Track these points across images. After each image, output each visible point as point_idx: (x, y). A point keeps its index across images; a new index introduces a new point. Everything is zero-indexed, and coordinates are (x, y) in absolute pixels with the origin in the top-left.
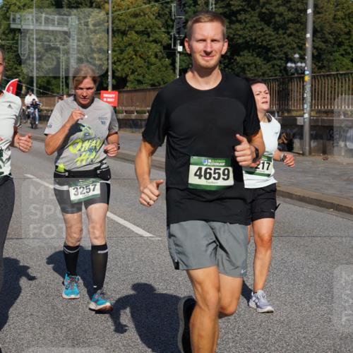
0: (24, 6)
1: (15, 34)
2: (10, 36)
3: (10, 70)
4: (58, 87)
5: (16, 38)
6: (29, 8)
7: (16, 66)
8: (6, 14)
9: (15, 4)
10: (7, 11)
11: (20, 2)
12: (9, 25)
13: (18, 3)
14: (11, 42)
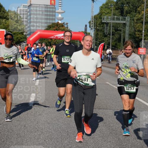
0: (108, 13)
1: (103, 25)
2: (102, 25)
3: (101, 39)
4: (120, 46)
5: (104, 26)
6: (110, 14)
7: (103, 37)
8: (100, 16)
9: (104, 12)
10: (101, 15)
11: (106, 11)
12: (101, 21)
13: (105, 12)
14: (102, 28)
